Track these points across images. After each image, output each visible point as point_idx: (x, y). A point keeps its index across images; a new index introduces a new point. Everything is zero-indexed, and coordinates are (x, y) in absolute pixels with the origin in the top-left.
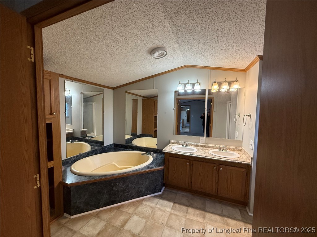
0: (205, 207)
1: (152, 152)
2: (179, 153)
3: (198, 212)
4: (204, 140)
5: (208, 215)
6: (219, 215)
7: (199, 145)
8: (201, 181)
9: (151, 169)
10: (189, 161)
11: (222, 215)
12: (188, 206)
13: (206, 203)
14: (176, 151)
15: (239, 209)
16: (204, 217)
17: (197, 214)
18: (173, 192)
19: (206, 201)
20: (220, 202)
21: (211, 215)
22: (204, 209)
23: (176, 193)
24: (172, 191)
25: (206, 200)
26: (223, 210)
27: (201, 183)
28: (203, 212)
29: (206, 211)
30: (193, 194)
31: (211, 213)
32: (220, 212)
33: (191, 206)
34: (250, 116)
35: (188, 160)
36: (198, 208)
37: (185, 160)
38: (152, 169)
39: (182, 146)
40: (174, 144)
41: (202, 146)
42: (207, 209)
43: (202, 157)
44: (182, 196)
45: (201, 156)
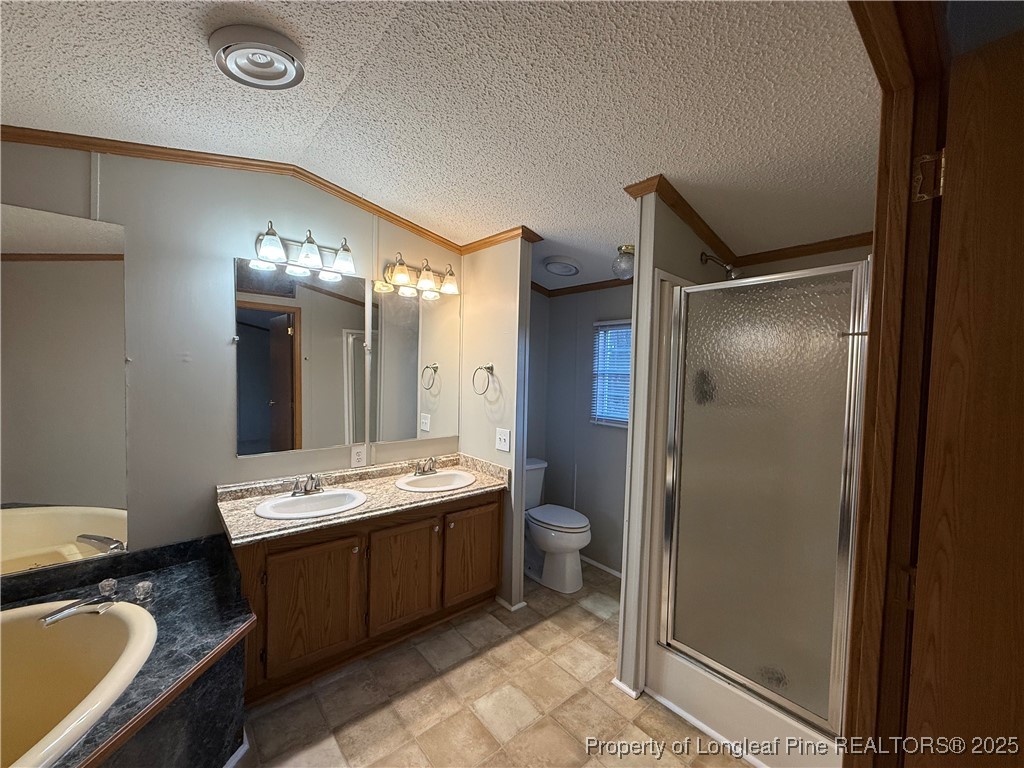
0: (431, 666)
1: (105, 582)
2: (318, 525)
3: (426, 694)
4: (364, 456)
5: (455, 678)
6: (472, 658)
7: (350, 477)
8: (398, 594)
9: (204, 660)
10: (356, 540)
11: (477, 653)
12: (386, 704)
13: (424, 654)
14: (300, 522)
15: (491, 613)
16: (451, 694)
17: (431, 701)
18: (291, 704)
19: (419, 647)
20: (448, 625)
21: (458, 672)
22: (433, 674)
23: (309, 697)
24: (288, 700)
25: (415, 644)
26: (469, 639)
27: (397, 598)
28: (438, 683)
29: (442, 673)
30: (367, 657)
31: (454, 667)
32: (467, 650)
33: (395, 693)
34: (490, 369)
35: (352, 539)
36: (415, 683)
37: (341, 542)
38: (210, 654)
39: (293, 495)
40: (242, 497)
41: (362, 477)
42: (439, 665)
43: (404, 507)
44: (342, 689)
45: (398, 508)
